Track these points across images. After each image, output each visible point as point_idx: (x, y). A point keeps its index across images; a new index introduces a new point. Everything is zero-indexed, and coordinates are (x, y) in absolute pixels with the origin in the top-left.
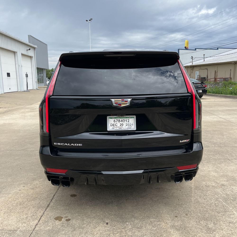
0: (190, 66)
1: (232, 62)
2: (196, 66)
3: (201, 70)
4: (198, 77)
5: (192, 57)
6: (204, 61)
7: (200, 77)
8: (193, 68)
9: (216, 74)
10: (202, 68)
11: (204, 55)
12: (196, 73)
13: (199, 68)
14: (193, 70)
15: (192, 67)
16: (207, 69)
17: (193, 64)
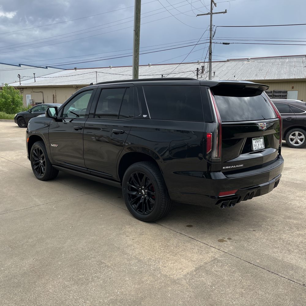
0: (17, 87)
1: (74, 86)
2: (26, 88)
3: (34, 93)
4: (30, 103)
5: (19, 75)
6: (35, 81)
7: (33, 102)
8: (22, 90)
9: (55, 99)
10: (35, 90)
11: (34, 74)
12: (28, 96)
13: (31, 90)
14: (23, 92)
15: (21, 88)
16: (42, 92)
17: (22, 85)
